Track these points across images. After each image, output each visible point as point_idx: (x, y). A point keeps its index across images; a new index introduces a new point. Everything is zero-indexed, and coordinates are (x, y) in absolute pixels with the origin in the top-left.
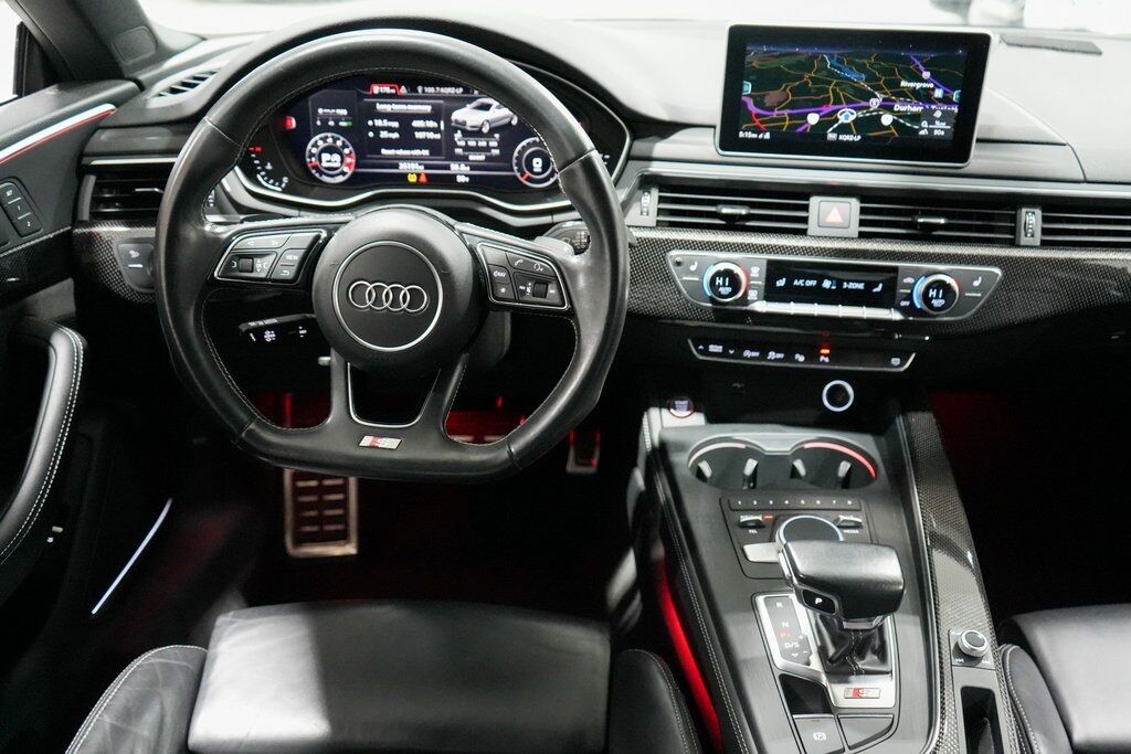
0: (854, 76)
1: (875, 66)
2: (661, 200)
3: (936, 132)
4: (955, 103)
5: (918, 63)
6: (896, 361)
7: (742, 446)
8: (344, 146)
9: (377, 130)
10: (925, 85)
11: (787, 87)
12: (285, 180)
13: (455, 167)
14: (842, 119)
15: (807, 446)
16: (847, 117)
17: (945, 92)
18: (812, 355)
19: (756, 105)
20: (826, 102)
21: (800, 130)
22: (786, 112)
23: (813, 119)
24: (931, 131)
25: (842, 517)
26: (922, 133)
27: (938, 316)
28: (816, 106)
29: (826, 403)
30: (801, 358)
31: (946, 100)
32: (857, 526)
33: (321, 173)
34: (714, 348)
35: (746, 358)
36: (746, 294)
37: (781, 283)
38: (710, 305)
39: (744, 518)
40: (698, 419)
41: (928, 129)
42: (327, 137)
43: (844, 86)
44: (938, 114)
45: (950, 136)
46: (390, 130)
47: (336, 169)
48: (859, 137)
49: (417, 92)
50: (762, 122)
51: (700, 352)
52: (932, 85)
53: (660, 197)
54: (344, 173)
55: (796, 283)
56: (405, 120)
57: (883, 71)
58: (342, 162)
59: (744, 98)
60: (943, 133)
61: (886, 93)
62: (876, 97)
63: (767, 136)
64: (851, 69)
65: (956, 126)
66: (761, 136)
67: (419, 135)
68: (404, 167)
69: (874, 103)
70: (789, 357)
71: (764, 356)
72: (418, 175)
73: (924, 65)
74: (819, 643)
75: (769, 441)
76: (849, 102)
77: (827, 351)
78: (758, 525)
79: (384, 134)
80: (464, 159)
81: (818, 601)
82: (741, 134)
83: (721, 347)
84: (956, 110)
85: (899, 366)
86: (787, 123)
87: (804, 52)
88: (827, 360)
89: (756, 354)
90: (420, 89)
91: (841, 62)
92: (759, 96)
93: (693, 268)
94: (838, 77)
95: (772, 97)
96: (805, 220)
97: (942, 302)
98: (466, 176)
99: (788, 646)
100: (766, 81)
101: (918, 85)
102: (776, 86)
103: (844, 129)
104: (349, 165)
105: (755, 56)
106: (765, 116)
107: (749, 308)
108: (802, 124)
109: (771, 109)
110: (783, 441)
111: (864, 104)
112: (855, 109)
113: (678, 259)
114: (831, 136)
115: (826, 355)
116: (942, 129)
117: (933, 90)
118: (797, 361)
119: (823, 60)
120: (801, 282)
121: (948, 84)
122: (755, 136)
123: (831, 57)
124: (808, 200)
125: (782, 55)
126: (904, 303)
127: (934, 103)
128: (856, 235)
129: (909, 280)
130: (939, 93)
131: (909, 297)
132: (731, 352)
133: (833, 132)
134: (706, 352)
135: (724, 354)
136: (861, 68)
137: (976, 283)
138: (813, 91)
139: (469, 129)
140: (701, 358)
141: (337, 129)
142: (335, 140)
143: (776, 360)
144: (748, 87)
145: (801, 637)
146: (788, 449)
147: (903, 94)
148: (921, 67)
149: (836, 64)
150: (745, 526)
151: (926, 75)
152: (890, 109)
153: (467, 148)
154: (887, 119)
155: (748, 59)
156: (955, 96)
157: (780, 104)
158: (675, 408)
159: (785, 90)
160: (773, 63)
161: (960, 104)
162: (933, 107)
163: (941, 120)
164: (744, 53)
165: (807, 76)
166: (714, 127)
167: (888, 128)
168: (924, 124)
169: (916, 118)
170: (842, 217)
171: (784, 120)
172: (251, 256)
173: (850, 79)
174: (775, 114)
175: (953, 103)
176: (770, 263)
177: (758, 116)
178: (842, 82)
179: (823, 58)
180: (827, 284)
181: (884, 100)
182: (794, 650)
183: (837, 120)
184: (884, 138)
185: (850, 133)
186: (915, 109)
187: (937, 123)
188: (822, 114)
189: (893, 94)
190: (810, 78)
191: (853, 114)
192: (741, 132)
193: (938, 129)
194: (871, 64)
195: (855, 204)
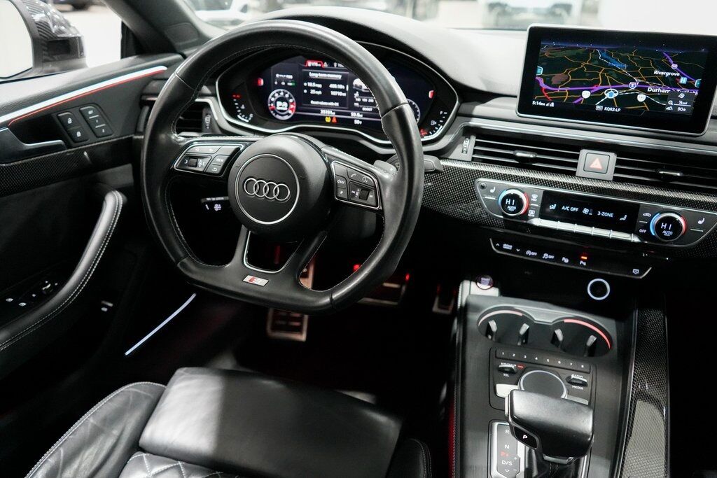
0: (618, 65)
1: (635, 59)
2: (477, 144)
3: (679, 109)
4: (697, 88)
5: (668, 57)
6: (636, 271)
7: (520, 314)
8: (290, 98)
9: (309, 89)
10: (673, 74)
11: (568, 71)
12: (251, 115)
13: (353, 114)
14: (608, 96)
15: (566, 321)
16: (611, 95)
17: (688, 80)
18: (575, 259)
19: (546, 83)
20: (596, 83)
21: (576, 102)
22: (567, 89)
23: (586, 94)
24: (675, 107)
25: (573, 376)
26: (668, 109)
27: (667, 243)
28: (589, 85)
29: (589, 292)
30: (566, 261)
31: (689, 86)
32: (584, 384)
33: (276, 113)
34: (506, 246)
35: (528, 256)
36: (527, 212)
37: (553, 207)
38: (502, 217)
39: (503, 365)
40: (495, 292)
41: (673, 106)
42: (280, 92)
43: (610, 72)
44: (682, 96)
45: (690, 113)
46: (317, 89)
47: (285, 111)
48: (619, 110)
49: (333, 66)
50: (549, 95)
51: (496, 247)
52: (678, 74)
53: (476, 142)
54: (289, 114)
55: (563, 208)
56: (326, 83)
57: (641, 62)
58: (288, 107)
59: (537, 78)
60: (685, 110)
61: (642, 79)
62: (634, 81)
63: (552, 105)
64: (617, 60)
65: (694, 105)
66: (547, 105)
67: (333, 93)
68: (323, 112)
69: (633, 85)
70: (558, 259)
71: (540, 255)
72: (332, 118)
73: (672, 59)
74: (527, 466)
75: (539, 314)
76: (613, 84)
77: (586, 258)
78: (511, 372)
79: (313, 92)
80: (359, 110)
81: (525, 437)
82: (534, 103)
83: (511, 246)
84: (696, 93)
85: (638, 275)
86: (567, 97)
87: (582, 47)
88: (585, 264)
89: (535, 254)
90: (335, 64)
91: (610, 55)
92: (548, 77)
93: (492, 191)
94: (606, 65)
95: (557, 78)
96: (575, 165)
97: (671, 233)
98: (360, 120)
99: (504, 462)
100: (553, 66)
101: (668, 74)
102: (560, 71)
103: (609, 103)
104: (292, 109)
105: (546, 50)
106: (553, 91)
107: (528, 222)
108: (578, 98)
109: (556, 86)
110: (549, 315)
111: (624, 85)
112: (617, 89)
113: (483, 184)
114: (599, 108)
115: (584, 260)
116: (684, 107)
117: (679, 78)
118: (563, 262)
119: (596, 53)
120: (567, 208)
121: (692, 74)
122: (544, 104)
123: (602, 51)
124: (579, 151)
125: (566, 49)
126: (641, 231)
127: (680, 88)
128: (611, 179)
129: (647, 215)
130: (683, 80)
131: (647, 227)
132: (518, 250)
133: (599, 105)
134: (501, 248)
135: (513, 251)
136: (624, 60)
137: (700, 222)
138: (587, 75)
139: (364, 91)
140: (498, 252)
141: (286, 87)
142: (285, 93)
143: (548, 259)
144: (540, 71)
145: (515, 458)
146: (551, 321)
147: (655, 80)
148: (672, 62)
149: (605, 56)
150: (503, 370)
151: (674, 66)
152: (644, 91)
153: (361, 103)
154: (641, 98)
155: (541, 51)
156: (697, 83)
157: (562, 83)
158: (480, 283)
159: (566, 73)
160: (559, 54)
161: (701, 89)
162: (678, 90)
163: (684, 100)
164: (539, 47)
165: (583, 64)
166: (516, 97)
167: (641, 103)
168: (671, 102)
169: (664, 98)
170: (602, 164)
171: (565, 94)
172: (197, 158)
173: (615, 67)
174: (560, 89)
175: (694, 88)
176: (546, 192)
177: (546, 90)
178: (609, 69)
179: (596, 51)
180: (586, 211)
181: (640, 83)
182: (507, 467)
183: (604, 96)
184: (639, 111)
185: (613, 106)
186: (663, 91)
187: (681, 102)
188: (592, 91)
189: (647, 79)
190: (585, 65)
191: (616, 92)
192: (534, 102)
193: (681, 107)
194: (632, 57)
195: (613, 157)
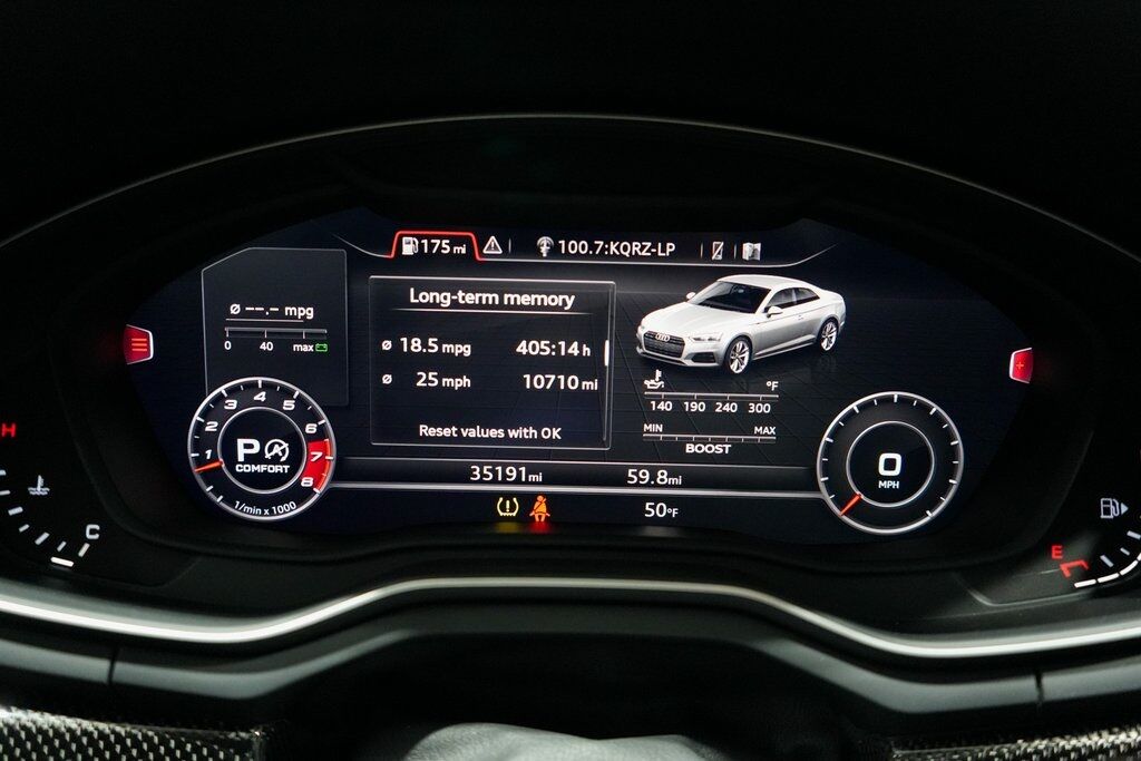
8: (309, 416)
9: (407, 365)
12: (91, 531)
13: (638, 474)
33: (232, 495)
42: (252, 389)
46: (448, 365)
47: (280, 479)
49: (538, 253)
54: (300, 494)
56: (495, 333)
58: (294, 460)
67: (538, 382)
68: (482, 478)
72: (528, 500)
79: (427, 379)
80: (667, 452)
90: (544, 243)
98: (672, 502)
104: (316, 470)
139: (689, 363)
141: (283, 363)
142: (277, 395)
153: (678, 420)
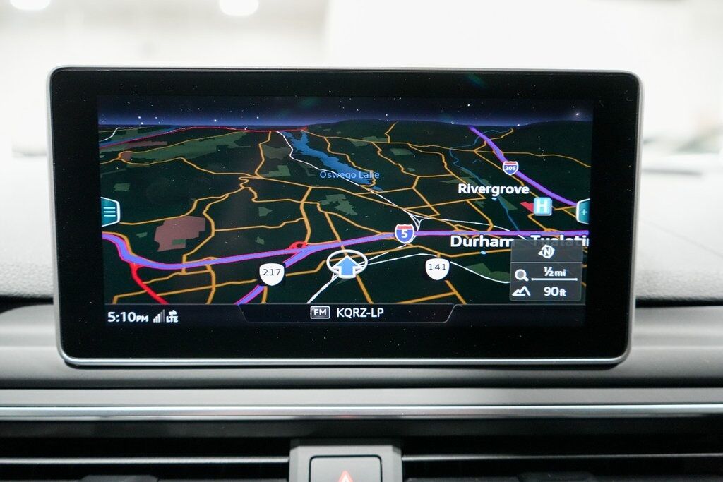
0: (350, 175)
1: (397, 152)
3: (549, 291)
4: (580, 227)
5: (488, 141)
10: (511, 190)
11: (201, 206)
17: (556, 203)
19: (138, 248)
20: (296, 234)
21: (245, 300)
22: (209, 262)
23: (272, 274)
24: (536, 288)
28: (278, 242)
31: (560, 220)
41: (530, 285)
43: (330, 198)
44: (548, 252)
45: (579, 298)
48: (380, 311)
50: (156, 288)
52: (525, 190)
57: (413, 160)
59: (106, 236)
60: (563, 292)
61: (428, 212)
62: (407, 220)
63: (173, 317)
64: (343, 160)
65: (588, 276)
66: (158, 319)
69: (405, 234)
73: (500, 145)
76: (347, 232)
82: (112, 317)
84: (585, 242)
86: (214, 286)
87: (231, 127)
91: (320, 146)
92: (142, 228)
94: (316, 180)
95: (172, 229)
101: (497, 191)
102: (179, 205)
103: (345, 292)
105: (119, 142)
108: (250, 288)
109: (174, 256)
111: (381, 236)
112: (363, 248)
114: (319, 312)
116: (560, 285)
117: (529, 199)
119: (278, 141)
121: (564, 189)
122: (146, 318)
123: (295, 134)
124: (287, 454)
127: (535, 229)
130: (542, 206)
133: (315, 303)
136: (364, 158)
138: (264, 212)
144: (112, 211)
147: (467, 214)
148: (502, 154)
151: (511, 168)
152: (442, 246)
154: (437, 268)
155: (104, 148)
156: (580, 211)
157: (191, 244)
159: (198, 213)
160: (165, 154)
161: (594, 226)
162: (535, 237)
163: (555, 263)
164: (93, 135)
165: (245, 178)
166: (47, 300)
167: (440, 286)
168: (521, 275)
169: (500, 261)
171: (206, 279)
173: (341, 182)
174: (185, 266)
175: (574, 225)
177: (145, 273)
178: (326, 190)
179: (275, 136)
181: (425, 225)
183: (327, 274)
184: (439, 310)
185: (359, 301)
186: (495, 243)
187: (548, 271)
188: (289, 262)
189: (444, 212)
190: (253, 183)
191: (359, 260)
192: (110, 314)
193: (551, 284)
194: (386, 148)
195: (391, 458)
